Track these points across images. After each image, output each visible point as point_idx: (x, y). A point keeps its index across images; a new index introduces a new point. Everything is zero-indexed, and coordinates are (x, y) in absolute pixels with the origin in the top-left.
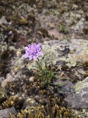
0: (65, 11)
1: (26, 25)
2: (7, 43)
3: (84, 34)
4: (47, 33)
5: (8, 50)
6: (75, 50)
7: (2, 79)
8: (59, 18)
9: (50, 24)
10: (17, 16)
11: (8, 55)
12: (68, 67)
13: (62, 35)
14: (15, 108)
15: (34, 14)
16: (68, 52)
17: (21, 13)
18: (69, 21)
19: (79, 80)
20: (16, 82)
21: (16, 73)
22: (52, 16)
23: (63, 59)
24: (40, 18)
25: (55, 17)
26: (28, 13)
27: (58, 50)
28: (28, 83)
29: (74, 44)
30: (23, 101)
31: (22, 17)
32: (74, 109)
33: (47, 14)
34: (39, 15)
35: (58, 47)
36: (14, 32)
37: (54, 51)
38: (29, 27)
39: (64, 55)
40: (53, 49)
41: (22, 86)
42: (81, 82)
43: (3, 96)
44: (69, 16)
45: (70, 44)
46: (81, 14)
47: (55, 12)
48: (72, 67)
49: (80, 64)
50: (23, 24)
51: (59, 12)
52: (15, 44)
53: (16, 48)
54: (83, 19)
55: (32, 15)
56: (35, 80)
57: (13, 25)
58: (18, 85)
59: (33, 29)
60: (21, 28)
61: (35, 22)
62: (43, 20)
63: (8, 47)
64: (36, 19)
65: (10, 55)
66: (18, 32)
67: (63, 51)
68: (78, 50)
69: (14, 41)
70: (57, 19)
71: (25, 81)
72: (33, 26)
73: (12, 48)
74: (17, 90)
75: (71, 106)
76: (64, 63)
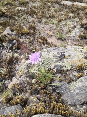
0: (63, 20)
1: (28, 34)
2: (12, 51)
3: (80, 40)
4: (46, 40)
5: (13, 57)
6: (69, 56)
7: (9, 82)
8: (56, 26)
9: (49, 32)
10: (20, 26)
11: (13, 61)
12: (64, 71)
13: (60, 41)
14: (21, 105)
15: (35, 24)
16: (64, 58)
17: (23, 23)
18: (66, 29)
19: (73, 81)
20: (20, 84)
21: (20, 77)
22: (51, 24)
23: (60, 63)
24: (40, 27)
25: (53, 25)
26: (29, 23)
27: (56, 56)
28: (31, 85)
30: (27, 99)
31: (24, 27)
32: (70, 105)
33: (46, 23)
34: (39, 24)
35: (56, 53)
36: (18, 41)
37: (52, 57)
38: (31, 36)
39: (60, 60)
40: (51, 55)
41: (26, 87)
42: (75, 83)
43: (10, 96)
44: (66, 24)
45: (66, 50)
46: (77, 22)
47: (53, 21)
48: (68, 70)
49: (74, 67)
50: (25, 34)
51: (57, 21)
52: (19, 51)
53: (20, 55)
54: (79, 26)
55: (33, 25)
56: (37, 82)
57: (17, 34)
58: (23, 86)
59: (34, 37)
60: (23, 37)
61: (36, 31)
62: (43, 29)
63: (13, 54)
64: (37, 28)
65: (15, 61)
66: (21, 40)
67: (60, 57)
69: (18, 48)
71: (28, 83)
72: (34, 34)
73: (16, 55)
74: (22, 90)
75: (67, 103)
76: (61, 67)
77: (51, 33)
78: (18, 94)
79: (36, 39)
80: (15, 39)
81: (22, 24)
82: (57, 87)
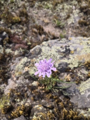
0: (59, 3)
1: (20, 23)
2: (3, 46)
3: (80, 27)
4: (43, 30)
5: (5, 54)
6: (75, 50)
7: (4, 86)
8: (52, 11)
9: (44, 19)
10: (8, 13)
11: (6, 59)
12: (70, 69)
13: (58, 30)
15: (26, 9)
16: (69, 53)
17: (12, 8)
18: (63, 14)
19: (82, 80)
20: (19, 88)
21: (18, 78)
22: (46, 9)
23: (65, 61)
24: (33, 12)
25: (48, 10)
26: (19, 8)
27: (59, 51)
28: (33, 88)
29: (73, 43)
31: (13, 13)
32: (80, 109)
33: (39, 7)
34: (31, 9)
35: (59, 48)
36: (8, 33)
37: (55, 53)
38: (23, 25)
39: (65, 56)
41: (26, 91)
42: (84, 83)
43: (8, 104)
44: (63, 9)
45: (69, 43)
46: (75, 5)
47: (48, 4)
48: (75, 68)
49: (82, 64)
50: (16, 23)
51: (52, 4)
52: (11, 46)
53: (12, 50)
54: (78, 11)
55: (24, 10)
56: (40, 85)
57: (6, 24)
58: (22, 91)
59: (28, 27)
60: (14, 27)
61: (29, 18)
62: (36, 15)
63: (4, 50)
64: (29, 14)
65: (8, 59)
66: (12, 31)
67: (64, 53)
68: (78, 49)
69: (10, 42)
70: (50, 12)
71: (28, 87)
72: (27, 23)
73: (8, 51)
75: (77, 106)
76: (67, 64)
77: (47, 21)
78: (18, 100)
79: (30, 28)
80: (5, 31)
81: (10, 10)
82: (65, 90)
